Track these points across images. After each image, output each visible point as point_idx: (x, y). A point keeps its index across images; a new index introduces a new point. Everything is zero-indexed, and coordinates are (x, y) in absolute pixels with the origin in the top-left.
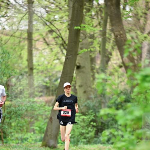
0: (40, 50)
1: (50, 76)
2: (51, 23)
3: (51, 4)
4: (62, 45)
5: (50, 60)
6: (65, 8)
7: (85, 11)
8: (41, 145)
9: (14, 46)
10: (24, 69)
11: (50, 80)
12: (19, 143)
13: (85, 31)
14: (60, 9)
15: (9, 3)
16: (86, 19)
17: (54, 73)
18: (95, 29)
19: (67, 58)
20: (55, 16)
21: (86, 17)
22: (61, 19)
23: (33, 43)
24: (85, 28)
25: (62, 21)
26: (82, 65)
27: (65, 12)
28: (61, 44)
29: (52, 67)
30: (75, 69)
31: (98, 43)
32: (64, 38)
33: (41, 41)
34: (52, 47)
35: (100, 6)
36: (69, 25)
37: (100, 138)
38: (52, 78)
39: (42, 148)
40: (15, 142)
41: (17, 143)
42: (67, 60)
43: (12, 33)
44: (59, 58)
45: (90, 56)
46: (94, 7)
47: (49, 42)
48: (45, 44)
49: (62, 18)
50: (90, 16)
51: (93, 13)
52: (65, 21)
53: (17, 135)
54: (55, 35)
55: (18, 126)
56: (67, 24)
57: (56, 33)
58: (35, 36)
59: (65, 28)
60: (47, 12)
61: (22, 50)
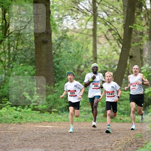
0: (102, 44)
1: (109, 64)
2: (110, 23)
3: (110, 9)
4: (119, 40)
5: (110, 51)
6: (121, 12)
7: (136, 14)
8: (102, 116)
9: (83, 41)
10: (90, 58)
11: (110, 66)
12: (86, 114)
13: (136, 29)
14: (117, 12)
15: (79, 8)
16: (137, 20)
17: (112, 61)
18: (144, 28)
19: (123, 50)
20: (113, 18)
21: (137, 19)
22: (118, 21)
23: (97, 39)
24: (136, 27)
25: (118, 22)
26: (134, 55)
27: (121, 15)
28: (117, 39)
29: (111, 57)
30: (129, 58)
31: (146, 39)
32: (120, 35)
33: (103, 37)
34: (111, 41)
35: (147, 11)
36: (124, 25)
37: (147, 110)
38: (111, 65)
39: (104, 118)
40: (83, 113)
41: (85, 114)
42: (123, 51)
43: (81, 31)
44: (117, 50)
45: (140, 48)
46: (143, 11)
47: (109, 38)
48: (106, 39)
49: (119, 19)
50: (140, 18)
51: (142, 16)
52: (121, 22)
53: (85, 108)
54: (114, 33)
55: (86, 101)
56: (122, 24)
57: (114, 31)
58: (99, 33)
59: (121, 27)
60: (108, 15)
61: (88, 44)
